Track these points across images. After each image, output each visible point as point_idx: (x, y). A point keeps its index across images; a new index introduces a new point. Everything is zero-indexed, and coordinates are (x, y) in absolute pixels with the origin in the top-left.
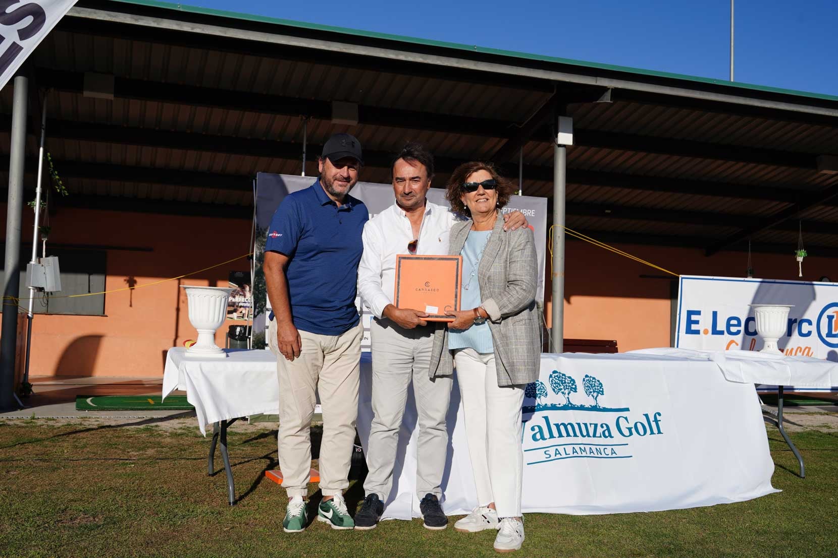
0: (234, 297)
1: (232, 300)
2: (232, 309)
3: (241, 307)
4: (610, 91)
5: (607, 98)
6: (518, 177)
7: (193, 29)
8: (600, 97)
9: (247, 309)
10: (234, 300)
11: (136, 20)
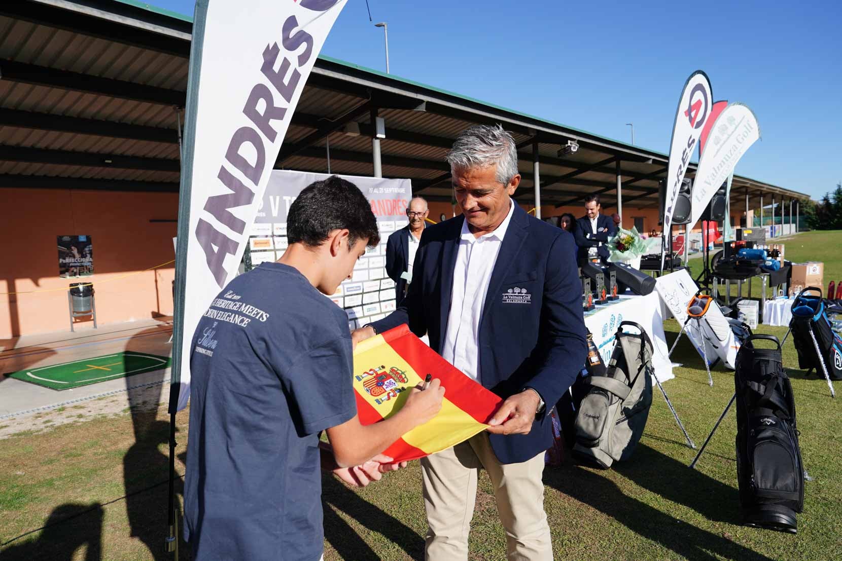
0: (65, 259)
1: (62, 262)
2: (63, 269)
3: (72, 266)
4: (425, 104)
5: (422, 108)
6: (326, 157)
7: (154, 28)
8: (416, 107)
9: (78, 268)
10: (64, 261)
11: (103, 14)
